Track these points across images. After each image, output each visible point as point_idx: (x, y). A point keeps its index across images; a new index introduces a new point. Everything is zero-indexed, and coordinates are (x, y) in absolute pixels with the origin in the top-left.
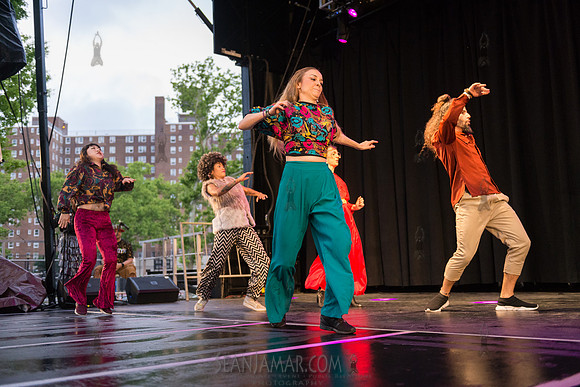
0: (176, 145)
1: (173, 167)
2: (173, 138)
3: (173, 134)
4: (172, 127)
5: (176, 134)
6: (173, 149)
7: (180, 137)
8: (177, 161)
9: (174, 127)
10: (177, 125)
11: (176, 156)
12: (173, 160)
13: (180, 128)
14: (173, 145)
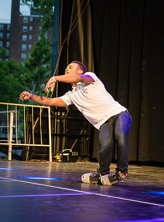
0: (28, 34)
1: (24, 52)
2: (25, 28)
3: (26, 25)
4: (25, 19)
5: (28, 25)
6: (25, 37)
7: (31, 27)
8: (27, 47)
9: (27, 19)
10: (29, 17)
11: (27, 43)
12: (24, 47)
13: (31, 20)
14: (25, 34)
